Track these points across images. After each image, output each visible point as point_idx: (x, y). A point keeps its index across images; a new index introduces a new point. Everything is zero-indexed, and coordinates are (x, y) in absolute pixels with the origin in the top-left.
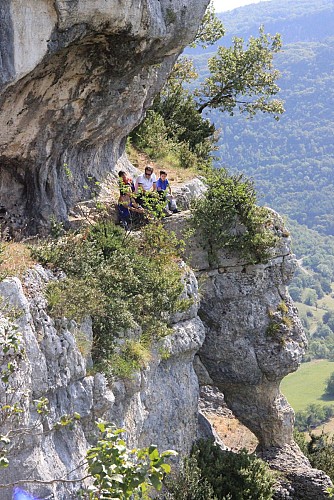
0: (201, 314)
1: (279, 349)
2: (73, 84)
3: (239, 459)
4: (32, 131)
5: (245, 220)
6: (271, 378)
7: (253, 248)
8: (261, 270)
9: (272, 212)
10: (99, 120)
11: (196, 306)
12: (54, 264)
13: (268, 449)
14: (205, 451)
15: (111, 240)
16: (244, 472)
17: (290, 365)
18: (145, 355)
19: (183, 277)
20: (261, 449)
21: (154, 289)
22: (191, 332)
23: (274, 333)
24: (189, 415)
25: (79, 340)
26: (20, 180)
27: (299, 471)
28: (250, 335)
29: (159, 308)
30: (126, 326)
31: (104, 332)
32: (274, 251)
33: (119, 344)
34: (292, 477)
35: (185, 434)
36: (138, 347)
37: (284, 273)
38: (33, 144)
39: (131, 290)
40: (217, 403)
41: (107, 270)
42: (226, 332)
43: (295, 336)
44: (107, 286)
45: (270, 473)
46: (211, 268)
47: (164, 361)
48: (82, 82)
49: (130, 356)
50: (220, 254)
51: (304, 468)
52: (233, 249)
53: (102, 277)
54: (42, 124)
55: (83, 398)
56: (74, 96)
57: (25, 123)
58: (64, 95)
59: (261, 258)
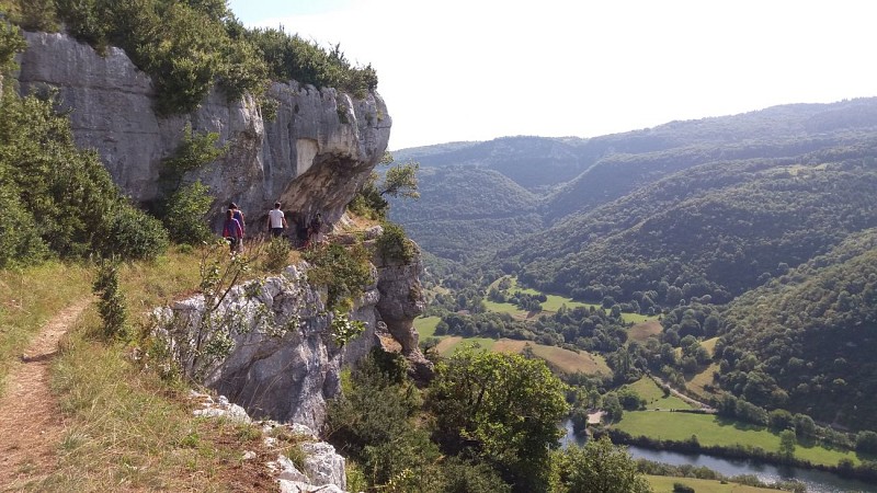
0: (378, 287)
1: (414, 305)
2: (323, 180)
3: (394, 355)
4: (303, 200)
5: (401, 245)
6: (409, 318)
7: (404, 258)
8: (407, 268)
9: (412, 242)
10: (334, 196)
11: (376, 284)
12: (312, 261)
13: (406, 351)
14: (377, 350)
15: (338, 251)
16: (395, 361)
17: (418, 312)
18: (352, 304)
19: (370, 269)
20: (403, 351)
21: (358, 274)
22: (373, 295)
23: (412, 297)
24: (370, 335)
25: (322, 295)
26: (296, 223)
27: (420, 361)
28: (401, 298)
29: (359, 283)
30: (344, 290)
31: (334, 293)
32: (413, 260)
33: (340, 299)
34: (417, 363)
35: (368, 343)
36: (348, 300)
37: (417, 270)
38: (303, 206)
39: (346, 274)
40: (384, 331)
41: (335, 264)
42: (390, 296)
43: (421, 299)
44: (336, 271)
45: (406, 361)
46: (384, 266)
47: (360, 309)
48: (328, 179)
49: (344, 304)
50: (389, 260)
51: (422, 359)
52: (394, 258)
53: (334, 267)
54: (308, 197)
55: (322, 323)
56: (323, 185)
57: (300, 196)
58: (319, 184)
59: (407, 263)
